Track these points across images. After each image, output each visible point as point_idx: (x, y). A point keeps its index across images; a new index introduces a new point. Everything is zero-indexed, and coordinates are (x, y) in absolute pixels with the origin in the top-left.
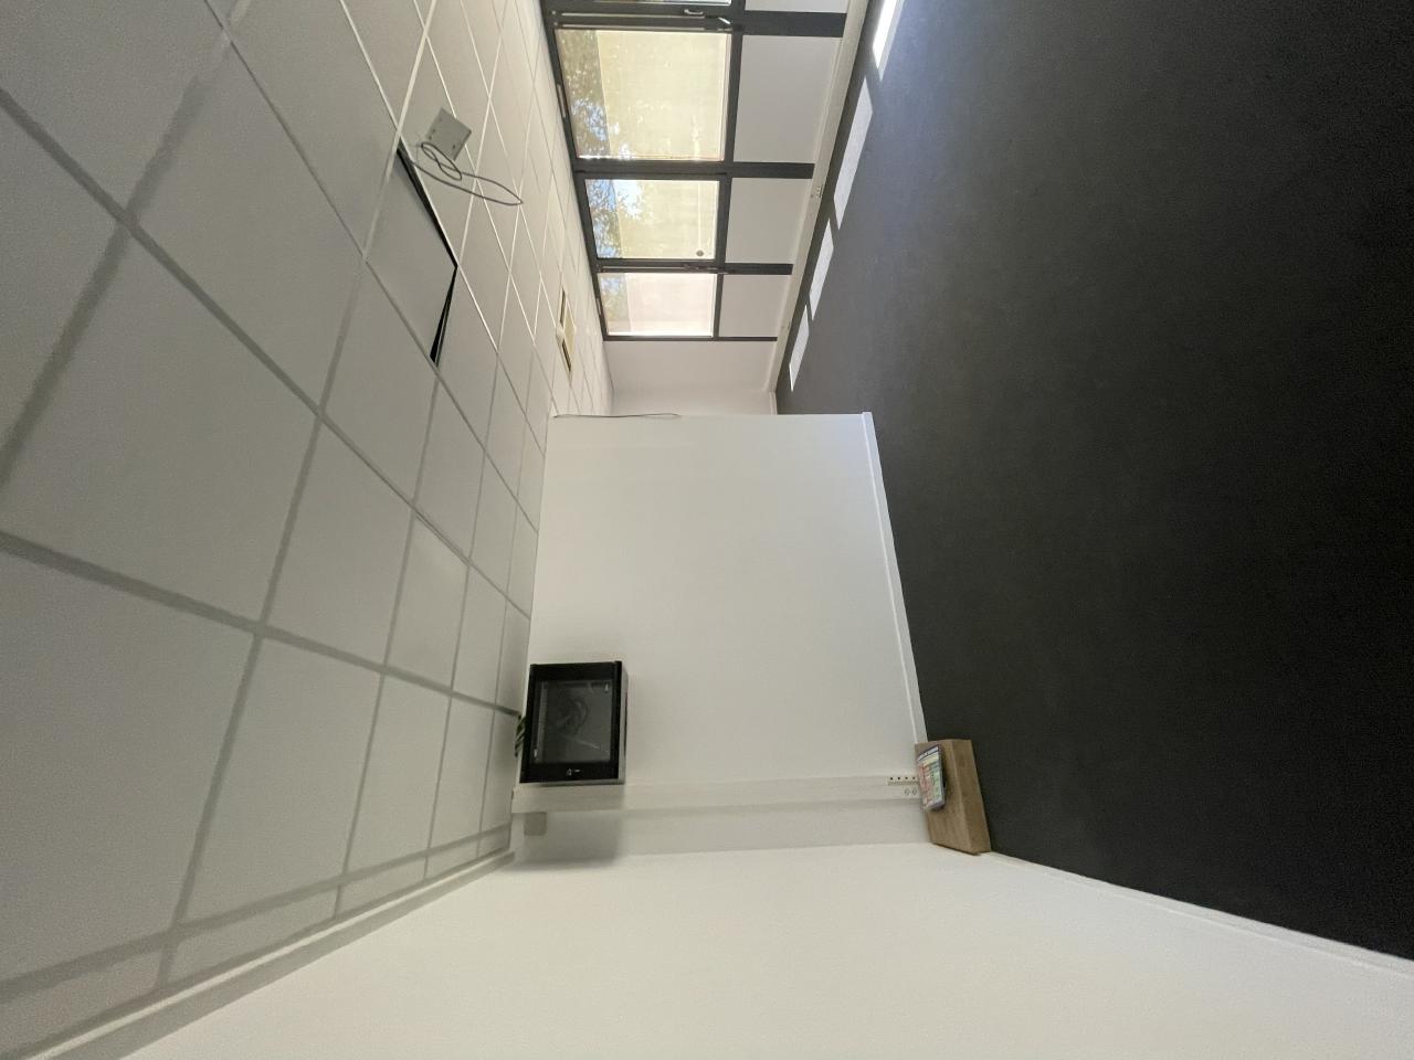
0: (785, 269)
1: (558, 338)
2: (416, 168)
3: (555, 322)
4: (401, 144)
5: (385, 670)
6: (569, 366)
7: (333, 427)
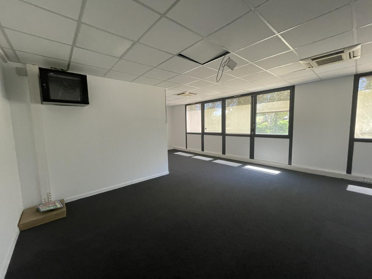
0: (203, 150)
1: (186, 92)
2: (224, 56)
3: (190, 91)
4: (230, 53)
5: (79, 22)
6: (179, 95)
7: (159, 19)
